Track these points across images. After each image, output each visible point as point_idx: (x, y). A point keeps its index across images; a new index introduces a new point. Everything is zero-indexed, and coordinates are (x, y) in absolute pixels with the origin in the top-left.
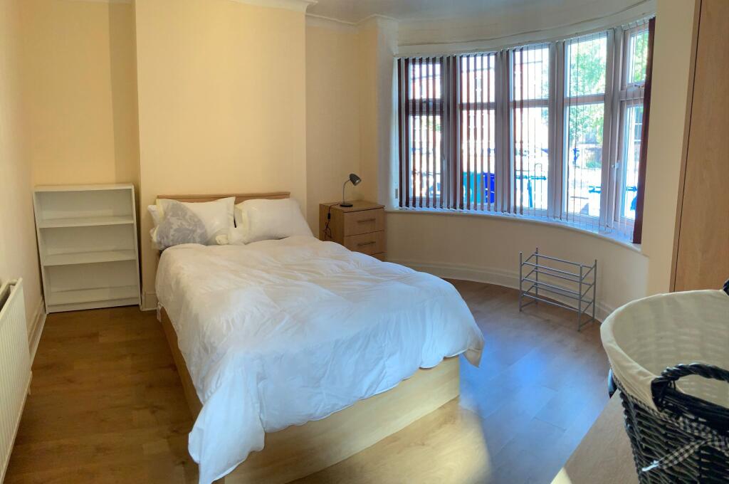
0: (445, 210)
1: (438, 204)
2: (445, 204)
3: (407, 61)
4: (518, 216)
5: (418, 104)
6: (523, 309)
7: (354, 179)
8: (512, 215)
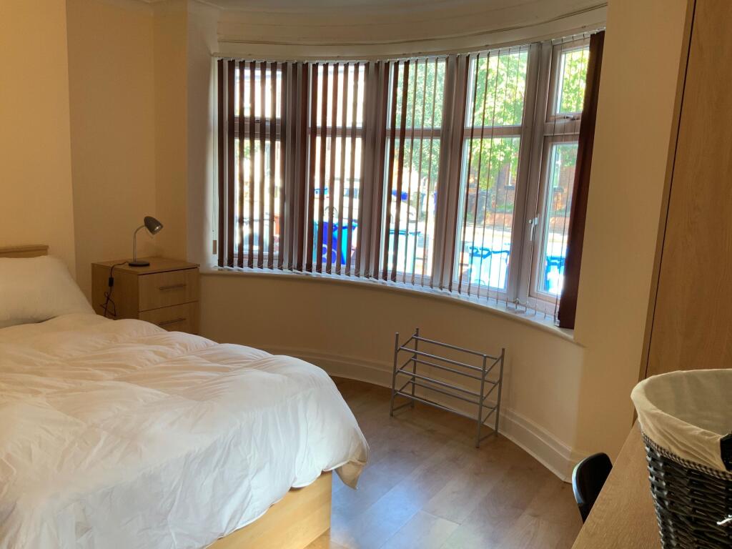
0: (286, 272)
1: (276, 263)
2: (286, 264)
3: (232, 65)
4: (389, 283)
5: (247, 124)
6: (394, 413)
7: (151, 224)
8: (380, 281)
